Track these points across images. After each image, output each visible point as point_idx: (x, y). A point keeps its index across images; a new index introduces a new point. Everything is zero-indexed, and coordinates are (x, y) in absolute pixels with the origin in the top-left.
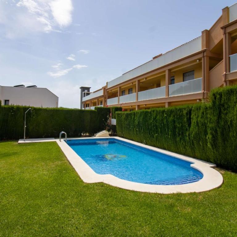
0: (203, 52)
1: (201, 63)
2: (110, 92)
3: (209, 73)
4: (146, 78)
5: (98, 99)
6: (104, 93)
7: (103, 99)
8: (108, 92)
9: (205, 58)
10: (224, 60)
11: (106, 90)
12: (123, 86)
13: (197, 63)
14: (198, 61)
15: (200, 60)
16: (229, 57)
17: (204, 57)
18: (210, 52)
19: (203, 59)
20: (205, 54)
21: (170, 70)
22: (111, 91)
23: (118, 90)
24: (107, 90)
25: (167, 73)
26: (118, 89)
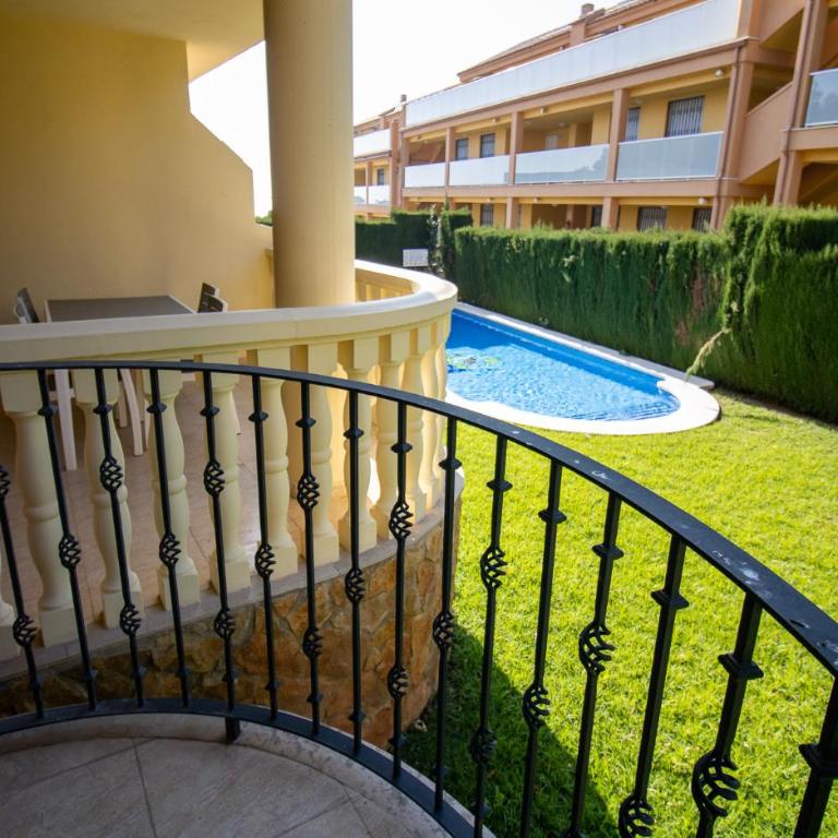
0: (740, 47)
1: (729, 79)
2: (415, 140)
3: (745, 118)
4: (546, 109)
5: (370, 164)
6: (394, 141)
7: (388, 162)
8: (408, 139)
9: (742, 66)
10: (794, 83)
11: (402, 133)
12: (462, 126)
13: (715, 79)
14: (718, 73)
15: (725, 69)
16: (811, 78)
17: (737, 64)
18: (760, 47)
19: (734, 70)
20: (744, 55)
21: (627, 91)
22: (420, 137)
23: (445, 137)
24: (406, 135)
25: (617, 100)
26: (447, 134)
